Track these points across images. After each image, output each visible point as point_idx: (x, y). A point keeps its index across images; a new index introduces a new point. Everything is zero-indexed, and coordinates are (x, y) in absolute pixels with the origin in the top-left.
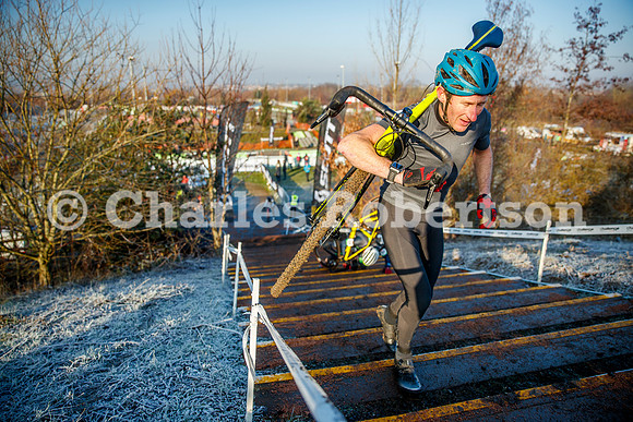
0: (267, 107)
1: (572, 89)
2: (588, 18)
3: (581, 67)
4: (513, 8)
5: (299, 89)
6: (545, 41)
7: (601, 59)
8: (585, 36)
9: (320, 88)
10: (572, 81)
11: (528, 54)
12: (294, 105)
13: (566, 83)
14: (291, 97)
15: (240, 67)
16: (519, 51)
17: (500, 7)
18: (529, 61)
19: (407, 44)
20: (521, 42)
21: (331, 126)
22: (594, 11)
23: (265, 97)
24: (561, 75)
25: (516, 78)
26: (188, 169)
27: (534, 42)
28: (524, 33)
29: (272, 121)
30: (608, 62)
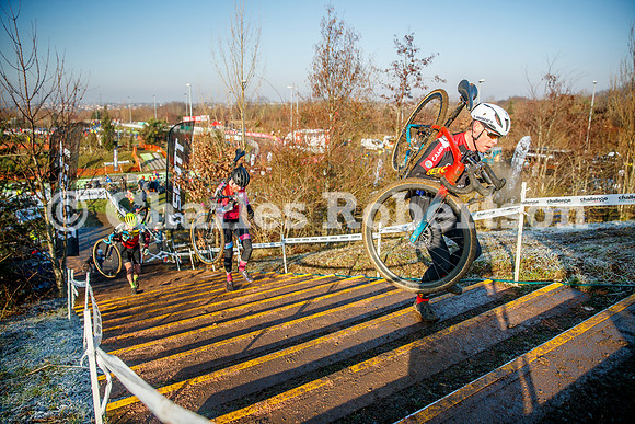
0: (109, 129)
1: (399, 105)
2: (405, 44)
3: (404, 86)
4: (344, 33)
5: (144, 109)
6: (373, 64)
7: (419, 79)
8: (404, 60)
9: (166, 106)
10: (398, 98)
11: (360, 75)
12: (140, 125)
13: (394, 99)
14: (136, 118)
15: (71, 87)
16: (353, 71)
17: (333, 32)
18: (361, 80)
19: (250, 63)
20: (354, 63)
21: (178, 146)
22: (409, 39)
23: (105, 118)
24: (389, 93)
25: (352, 95)
26: (14, 201)
27: (364, 63)
28: (355, 55)
29: (116, 143)
30: (425, 82)
